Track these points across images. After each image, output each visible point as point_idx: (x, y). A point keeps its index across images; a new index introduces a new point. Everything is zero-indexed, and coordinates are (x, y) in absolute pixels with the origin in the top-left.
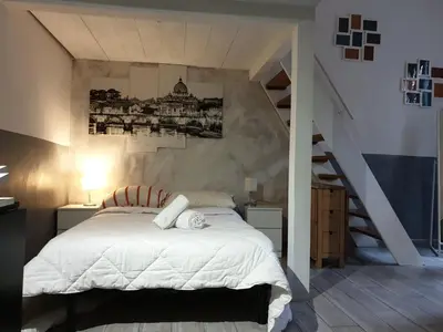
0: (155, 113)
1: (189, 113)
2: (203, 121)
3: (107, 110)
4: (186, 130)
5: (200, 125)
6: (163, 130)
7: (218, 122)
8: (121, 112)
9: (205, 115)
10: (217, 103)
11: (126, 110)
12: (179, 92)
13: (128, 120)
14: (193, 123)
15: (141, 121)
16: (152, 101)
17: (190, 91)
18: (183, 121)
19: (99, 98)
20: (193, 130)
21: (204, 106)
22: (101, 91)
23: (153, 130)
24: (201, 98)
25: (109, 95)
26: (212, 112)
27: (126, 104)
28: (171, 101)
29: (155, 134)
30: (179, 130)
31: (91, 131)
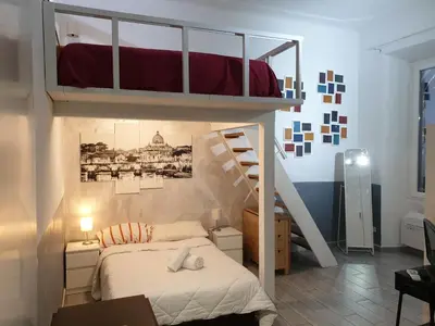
0: (138, 160)
1: (166, 159)
2: (176, 165)
3: (96, 161)
4: (164, 173)
5: (174, 168)
6: (144, 175)
7: (188, 165)
8: (108, 161)
9: (178, 160)
10: (188, 150)
11: (112, 159)
12: (157, 142)
13: (114, 168)
14: (169, 166)
15: (126, 167)
16: (134, 150)
17: (165, 142)
18: (161, 166)
19: (89, 151)
20: (169, 173)
21: (177, 153)
22: (90, 145)
23: (136, 174)
24: (174, 146)
25: (97, 147)
26: (184, 156)
27: (113, 155)
28: (150, 150)
29: (138, 178)
30: (158, 173)
31: (82, 180)
